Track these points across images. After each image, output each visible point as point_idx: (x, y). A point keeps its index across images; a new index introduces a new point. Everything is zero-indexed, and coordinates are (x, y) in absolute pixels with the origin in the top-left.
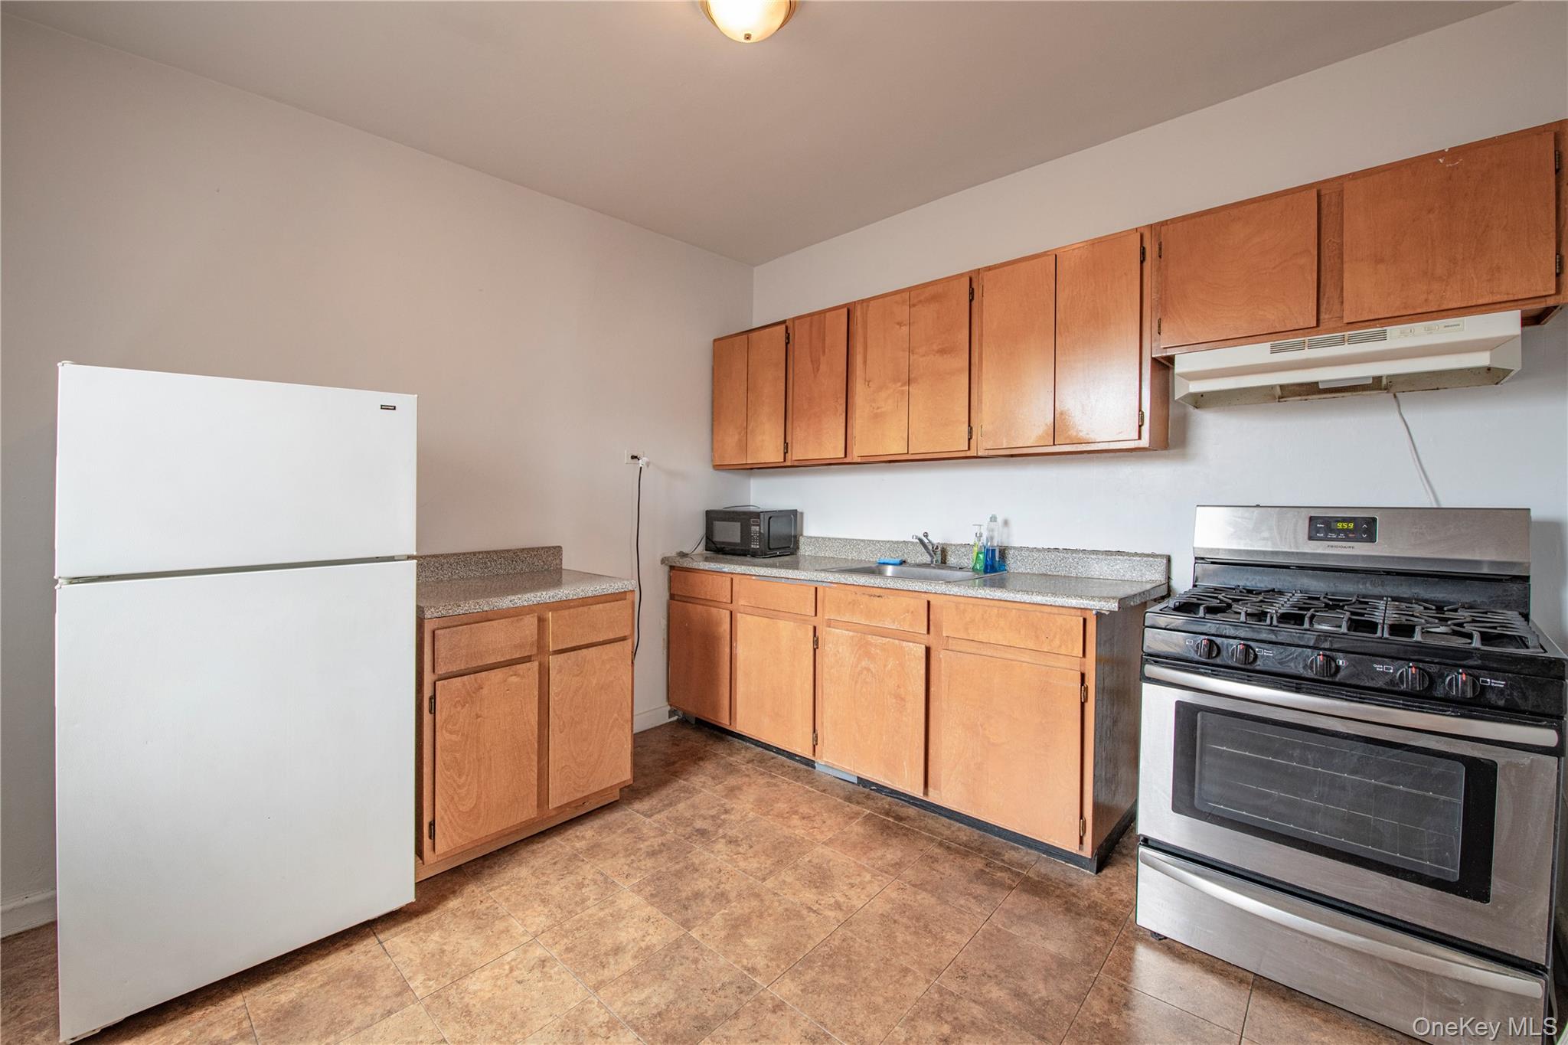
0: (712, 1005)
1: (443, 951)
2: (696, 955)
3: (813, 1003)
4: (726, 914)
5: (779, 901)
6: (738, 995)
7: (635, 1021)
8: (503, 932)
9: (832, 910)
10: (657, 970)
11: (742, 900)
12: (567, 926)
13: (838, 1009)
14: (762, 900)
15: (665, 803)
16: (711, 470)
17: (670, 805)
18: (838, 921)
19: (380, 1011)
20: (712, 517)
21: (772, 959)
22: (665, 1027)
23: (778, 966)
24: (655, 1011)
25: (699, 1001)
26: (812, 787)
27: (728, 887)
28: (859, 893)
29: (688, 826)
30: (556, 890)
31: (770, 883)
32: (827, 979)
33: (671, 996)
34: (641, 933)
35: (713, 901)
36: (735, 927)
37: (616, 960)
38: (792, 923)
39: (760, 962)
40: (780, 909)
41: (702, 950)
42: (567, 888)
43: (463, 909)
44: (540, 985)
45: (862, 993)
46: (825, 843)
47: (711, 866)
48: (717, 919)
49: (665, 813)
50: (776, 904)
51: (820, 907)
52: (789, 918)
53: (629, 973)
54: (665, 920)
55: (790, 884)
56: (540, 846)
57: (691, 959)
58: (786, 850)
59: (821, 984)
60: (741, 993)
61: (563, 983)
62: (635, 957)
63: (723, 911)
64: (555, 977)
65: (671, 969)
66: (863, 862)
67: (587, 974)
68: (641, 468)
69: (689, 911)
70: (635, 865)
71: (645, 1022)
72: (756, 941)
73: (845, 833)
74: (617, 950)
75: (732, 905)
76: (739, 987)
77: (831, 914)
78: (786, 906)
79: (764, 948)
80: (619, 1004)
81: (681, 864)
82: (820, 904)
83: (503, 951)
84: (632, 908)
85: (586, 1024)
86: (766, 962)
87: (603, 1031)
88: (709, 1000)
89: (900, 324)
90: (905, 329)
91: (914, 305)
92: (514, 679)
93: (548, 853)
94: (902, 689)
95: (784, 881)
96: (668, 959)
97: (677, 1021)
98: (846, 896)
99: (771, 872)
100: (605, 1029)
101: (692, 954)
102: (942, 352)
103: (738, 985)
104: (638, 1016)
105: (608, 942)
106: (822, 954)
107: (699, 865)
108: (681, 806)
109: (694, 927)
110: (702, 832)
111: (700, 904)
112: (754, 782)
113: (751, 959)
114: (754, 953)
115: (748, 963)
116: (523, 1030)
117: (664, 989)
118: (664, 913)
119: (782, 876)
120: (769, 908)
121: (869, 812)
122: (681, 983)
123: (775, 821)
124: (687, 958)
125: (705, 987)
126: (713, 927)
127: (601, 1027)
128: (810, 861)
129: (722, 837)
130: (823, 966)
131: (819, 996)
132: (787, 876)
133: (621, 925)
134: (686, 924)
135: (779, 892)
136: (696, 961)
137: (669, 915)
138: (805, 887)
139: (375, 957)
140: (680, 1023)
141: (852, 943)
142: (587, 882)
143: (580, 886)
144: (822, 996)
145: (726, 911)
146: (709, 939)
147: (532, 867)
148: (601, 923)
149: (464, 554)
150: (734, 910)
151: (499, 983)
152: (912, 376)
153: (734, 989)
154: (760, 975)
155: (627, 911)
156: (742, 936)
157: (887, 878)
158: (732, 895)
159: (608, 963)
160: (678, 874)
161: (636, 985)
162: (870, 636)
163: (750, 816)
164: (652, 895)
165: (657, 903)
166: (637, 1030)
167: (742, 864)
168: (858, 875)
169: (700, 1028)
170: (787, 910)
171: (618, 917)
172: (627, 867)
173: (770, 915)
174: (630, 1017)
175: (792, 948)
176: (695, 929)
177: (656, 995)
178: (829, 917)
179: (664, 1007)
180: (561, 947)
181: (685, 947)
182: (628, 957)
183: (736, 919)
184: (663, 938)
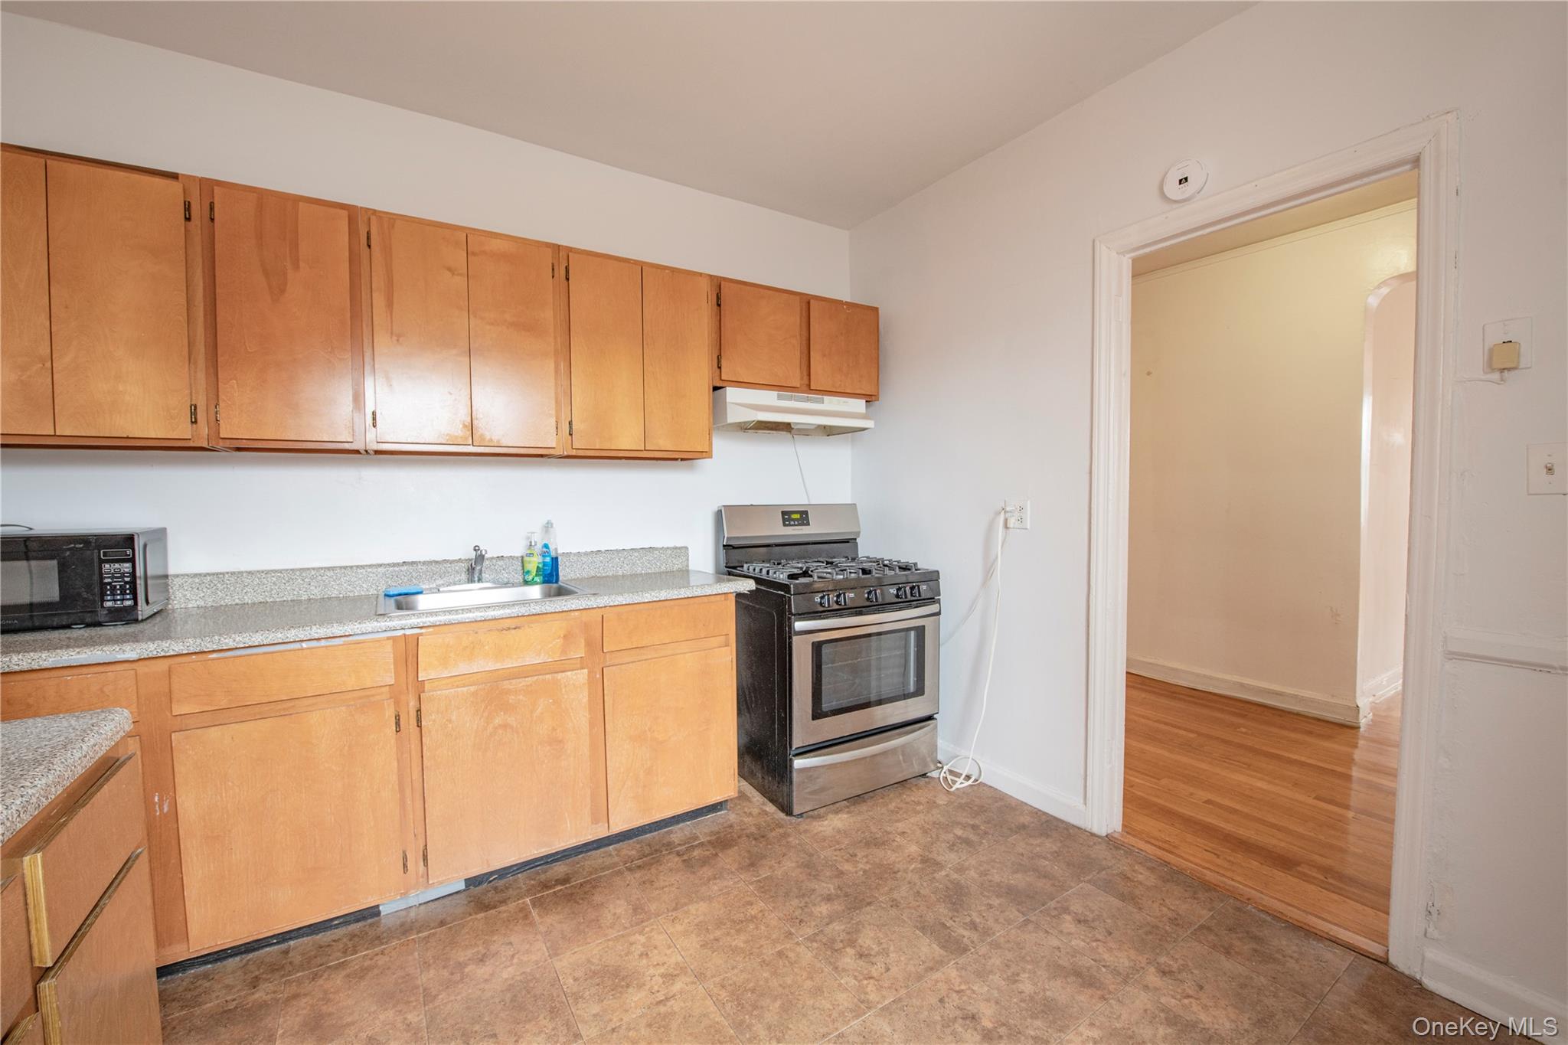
3: (797, 1037)
9: (674, 983)
13: (811, 1018)
18: (694, 983)
28: (660, 953)
32: (771, 1017)
38: (674, 1025)
45: (797, 993)
46: (555, 955)
51: (662, 992)
52: (666, 1027)
55: (606, 1010)
59: (775, 1023)
66: (613, 933)
73: (549, 932)
77: (680, 986)
78: (644, 1025)
82: (659, 991)
89: (452, 270)
90: (461, 281)
91: (474, 254)
95: (596, 1015)
98: (659, 964)
99: (568, 1024)
106: (735, 1011)
119: (585, 1014)
121: (528, 900)
128: (577, 979)
130: (752, 1015)
131: (790, 1029)
132: (588, 1009)
138: (621, 997)
141: (730, 982)
144: (791, 1026)
157: (653, 924)
162: (505, 682)
168: (632, 944)
170: (650, 1025)
178: (684, 989)
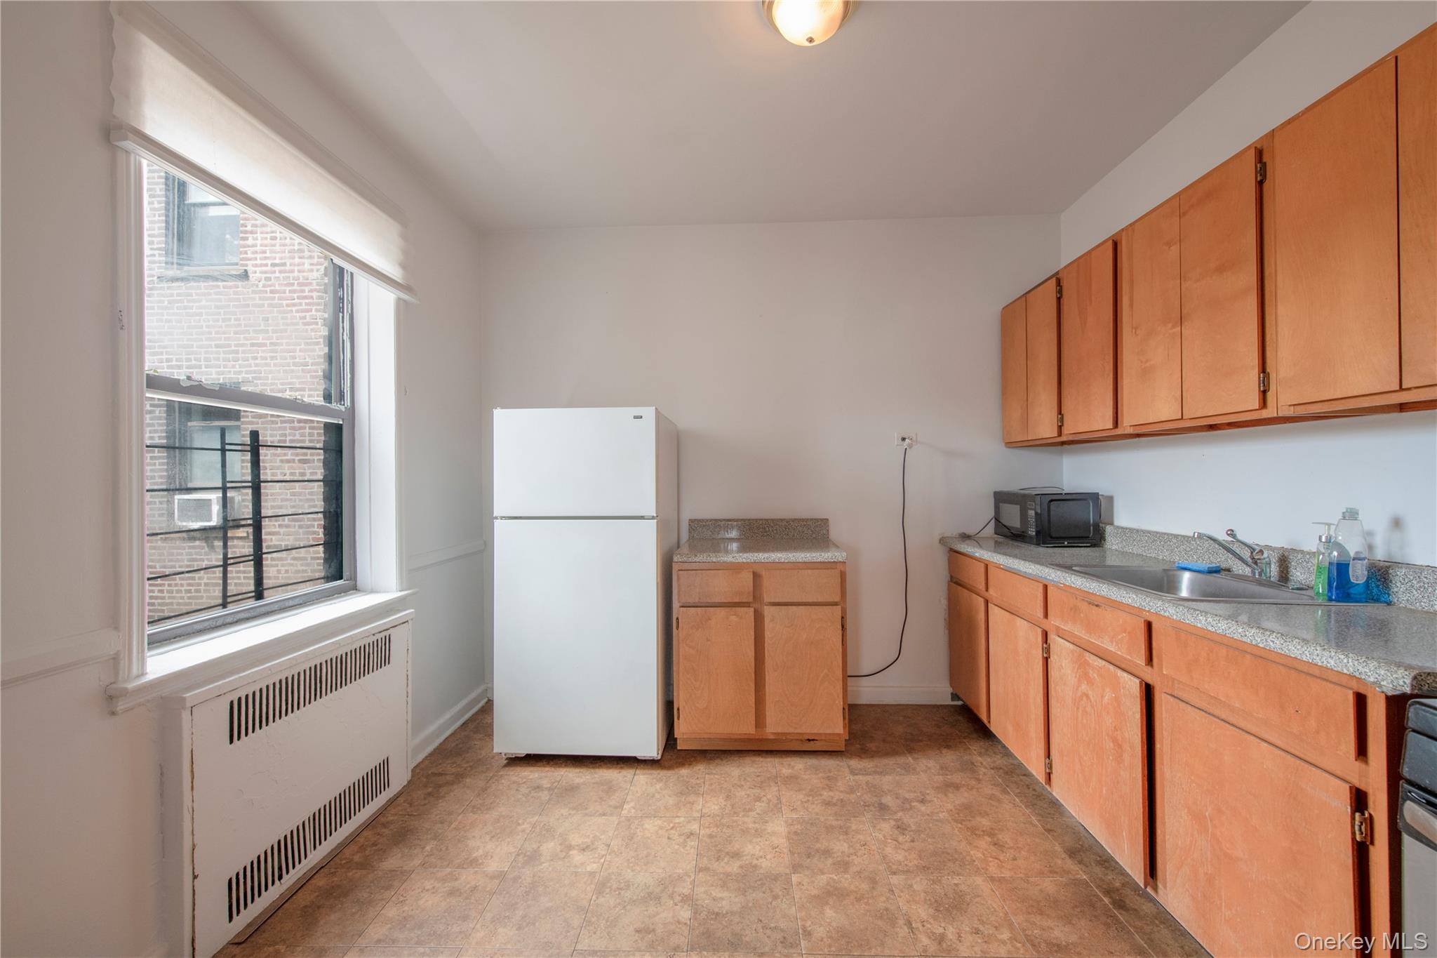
0: (754, 935)
1: (653, 796)
2: (780, 893)
4: (834, 880)
5: (888, 899)
6: (778, 942)
7: (700, 907)
8: (690, 803)
9: (930, 938)
10: (745, 885)
11: (858, 877)
12: (724, 821)
14: (873, 888)
15: (878, 770)
16: (1002, 448)
17: (881, 773)
18: (925, 951)
19: (601, 811)
20: (1001, 498)
21: (831, 937)
22: (712, 925)
23: (830, 946)
24: (716, 910)
25: (748, 925)
26: (1039, 821)
27: (857, 860)
28: (977, 942)
29: (876, 796)
30: (741, 793)
31: (895, 880)
33: (736, 908)
34: (761, 854)
35: (834, 864)
36: (829, 894)
37: (729, 861)
38: (880, 923)
39: (820, 932)
40: (881, 905)
41: (788, 894)
42: (748, 795)
43: (685, 778)
44: (677, 847)
46: (992, 879)
47: (861, 837)
48: (823, 879)
49: (869, 778)
50: (883, 899)
51: (921, 928)
52: (881, 918)
53: (728, 875)
54: (786, 855)
55: (914, 891)
56: (761, 759)
57: (774, 893)
58: (944, 861)
60: (781, 942)
61: (688, 854)
62: (741, 867)
63: (833, 876)
64: (688, 848)
65: (754, 890)
66: (1017, 920)
67: (705, 858)
68: (906, 449)
69: (809, 860)
70: (806, 805)
71: (704, 912)
72: (834, 914)
73: (1028, 882)
74: (736, 855)
75: (846, 876)
76: (784, 938)
77: (925, 940)
78: (889, 906)
79: (834, 924)
80: (703, 889)
81: (839, 822)
82: (923, 926)
83: (679, 814)
84: (773, 834)
85: (674, 888)
86: (824, 936)
87: (678, 898)
88: (755, 930)
89: (1169, 244)
90: (1175, 249)
91: (1184, 214)
92: (733, 618)
93: (762, 767)
94: (1119, 732)
95: (911, 886)
96: (759, 883)
97: (722, 927)
98: (960, 936)
99: (908, 871)
100: (680, 898)
101: (778, 890)
102: (1221, 269)
103: (786, 935)
104: (705, 906)
105: (736, 846)
107: (853, 831)
108: (888, 778)
109: (800, 873)
110: (883, 808)
111: (822, 859)
112: (977, 789)
113: (815, 925)
114: (823, 923)
115: (810, 926)
116: (644, 867)
117: (737, 900)
118: (790, 850)
119: (914, 882)
120: (873, 897)
121: (1085, 877)
122: (750, 905)
123: (960, 832)
124: (772, 891)
125: (763, 919)
126: (813, 882)
127: (680, 895)
128: (956, 885)
129: (895, 820)
132: (919, 884)
133: (754, 840)
134: (796, 868)
135: (896, 891)
136: (775, 897)
137: (792, 853)
138: (925, 903)
139: (625, 782)
140: (722, 929)
142: (764, 799)
143: (758, 799)
145: (835, 878)
146: (801, 889)
147: (744, 771)
148: (745, 832)
149: (749, 520)
150: (843, 880)
151: (660, 831)
152: (1185, 312)
153: (779, 936)
154: (809, 941)
155: (768, 833)
156: (827, 903)
157: (1026, 951)
158: (854, 869)
159: (723, 860)
160: (829, 829)
161: (724, 885)
162: (1089, 655)
163: (940, 815)
164: (796, 832)
165: (793, 840)
166: (695, 913)
167: (889, 850)
168: (996, 927)
169: (731, 943)
170: (887, 909)
171: (759, 834)
172: (799, 803)
173: (867, 904)
174: (699, 902)
175: (857, 941)
176: (799, 875)
177: (728, 900)
178: (921, 941)
179: (724, 912)
180: (708, 831)
181: (779, 882)
182: (738, 864)
183: (836, 889)
184: (771, 867)
